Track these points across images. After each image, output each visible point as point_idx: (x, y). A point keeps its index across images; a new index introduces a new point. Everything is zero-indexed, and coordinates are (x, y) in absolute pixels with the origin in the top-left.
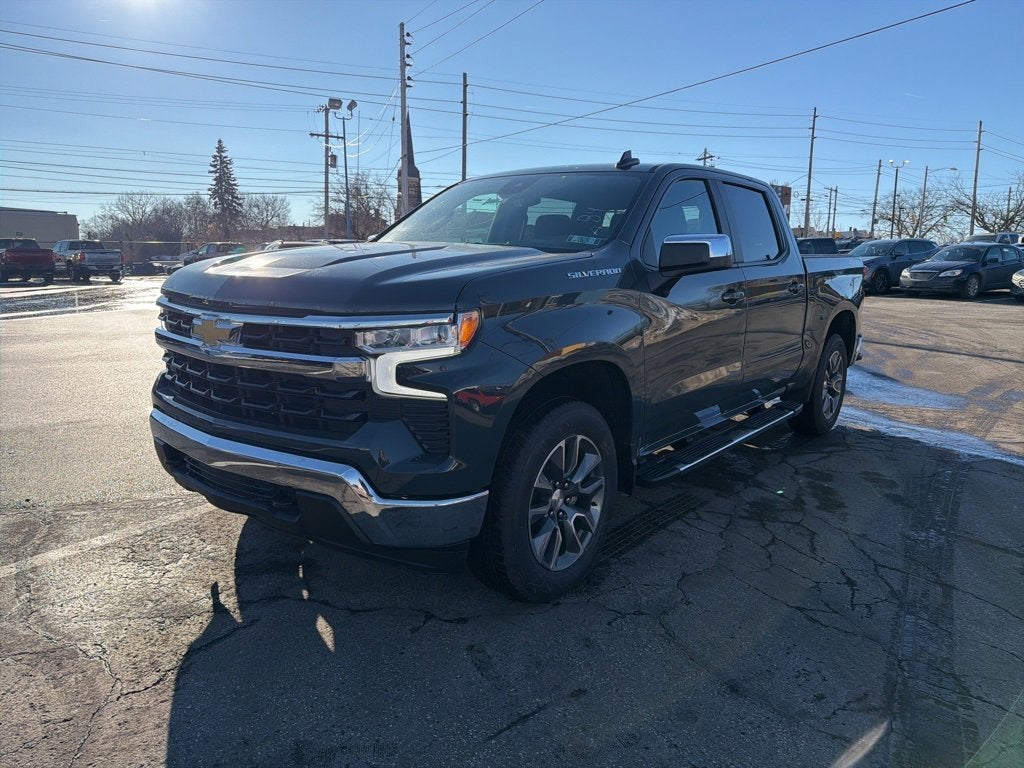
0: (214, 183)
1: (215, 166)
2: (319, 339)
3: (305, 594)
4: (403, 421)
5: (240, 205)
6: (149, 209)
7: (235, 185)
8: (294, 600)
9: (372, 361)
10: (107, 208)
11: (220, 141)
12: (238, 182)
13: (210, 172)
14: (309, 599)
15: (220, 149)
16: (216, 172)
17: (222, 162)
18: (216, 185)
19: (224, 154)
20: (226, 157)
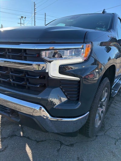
2: (26, 54)
3: (22, 133)
4: (60, 88)
8: (19, 136)
9: (49, 63)
14: (23, 136)
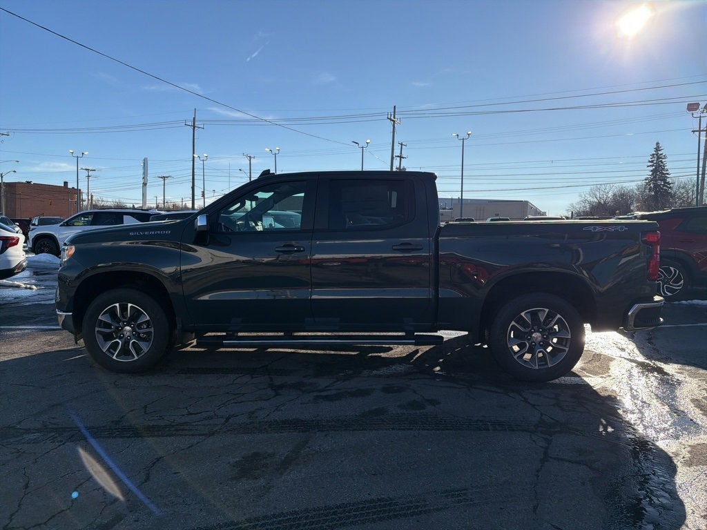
0: (651, 173)
1: (652, 162)
5: (670, 188)
6: (610, 195)
7: (667, 174)
10: (583, 196)
11: (658, 144)
12: (670, 171)
13: (648, 166)
15: (658, 149)
16: (652, 166)
17: (658, 158)
18: (652, 174)
19: (660, 152)
20: (661, 154)
